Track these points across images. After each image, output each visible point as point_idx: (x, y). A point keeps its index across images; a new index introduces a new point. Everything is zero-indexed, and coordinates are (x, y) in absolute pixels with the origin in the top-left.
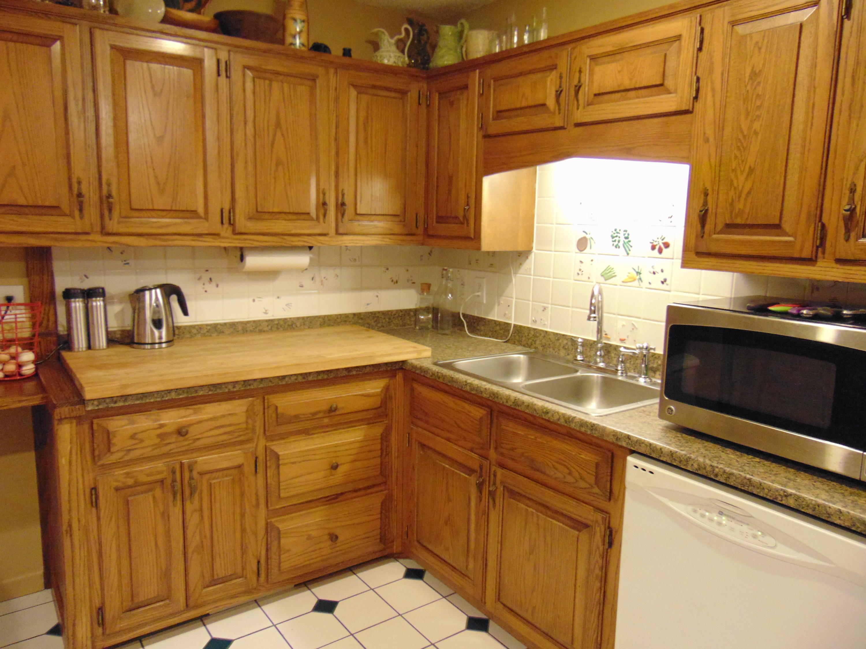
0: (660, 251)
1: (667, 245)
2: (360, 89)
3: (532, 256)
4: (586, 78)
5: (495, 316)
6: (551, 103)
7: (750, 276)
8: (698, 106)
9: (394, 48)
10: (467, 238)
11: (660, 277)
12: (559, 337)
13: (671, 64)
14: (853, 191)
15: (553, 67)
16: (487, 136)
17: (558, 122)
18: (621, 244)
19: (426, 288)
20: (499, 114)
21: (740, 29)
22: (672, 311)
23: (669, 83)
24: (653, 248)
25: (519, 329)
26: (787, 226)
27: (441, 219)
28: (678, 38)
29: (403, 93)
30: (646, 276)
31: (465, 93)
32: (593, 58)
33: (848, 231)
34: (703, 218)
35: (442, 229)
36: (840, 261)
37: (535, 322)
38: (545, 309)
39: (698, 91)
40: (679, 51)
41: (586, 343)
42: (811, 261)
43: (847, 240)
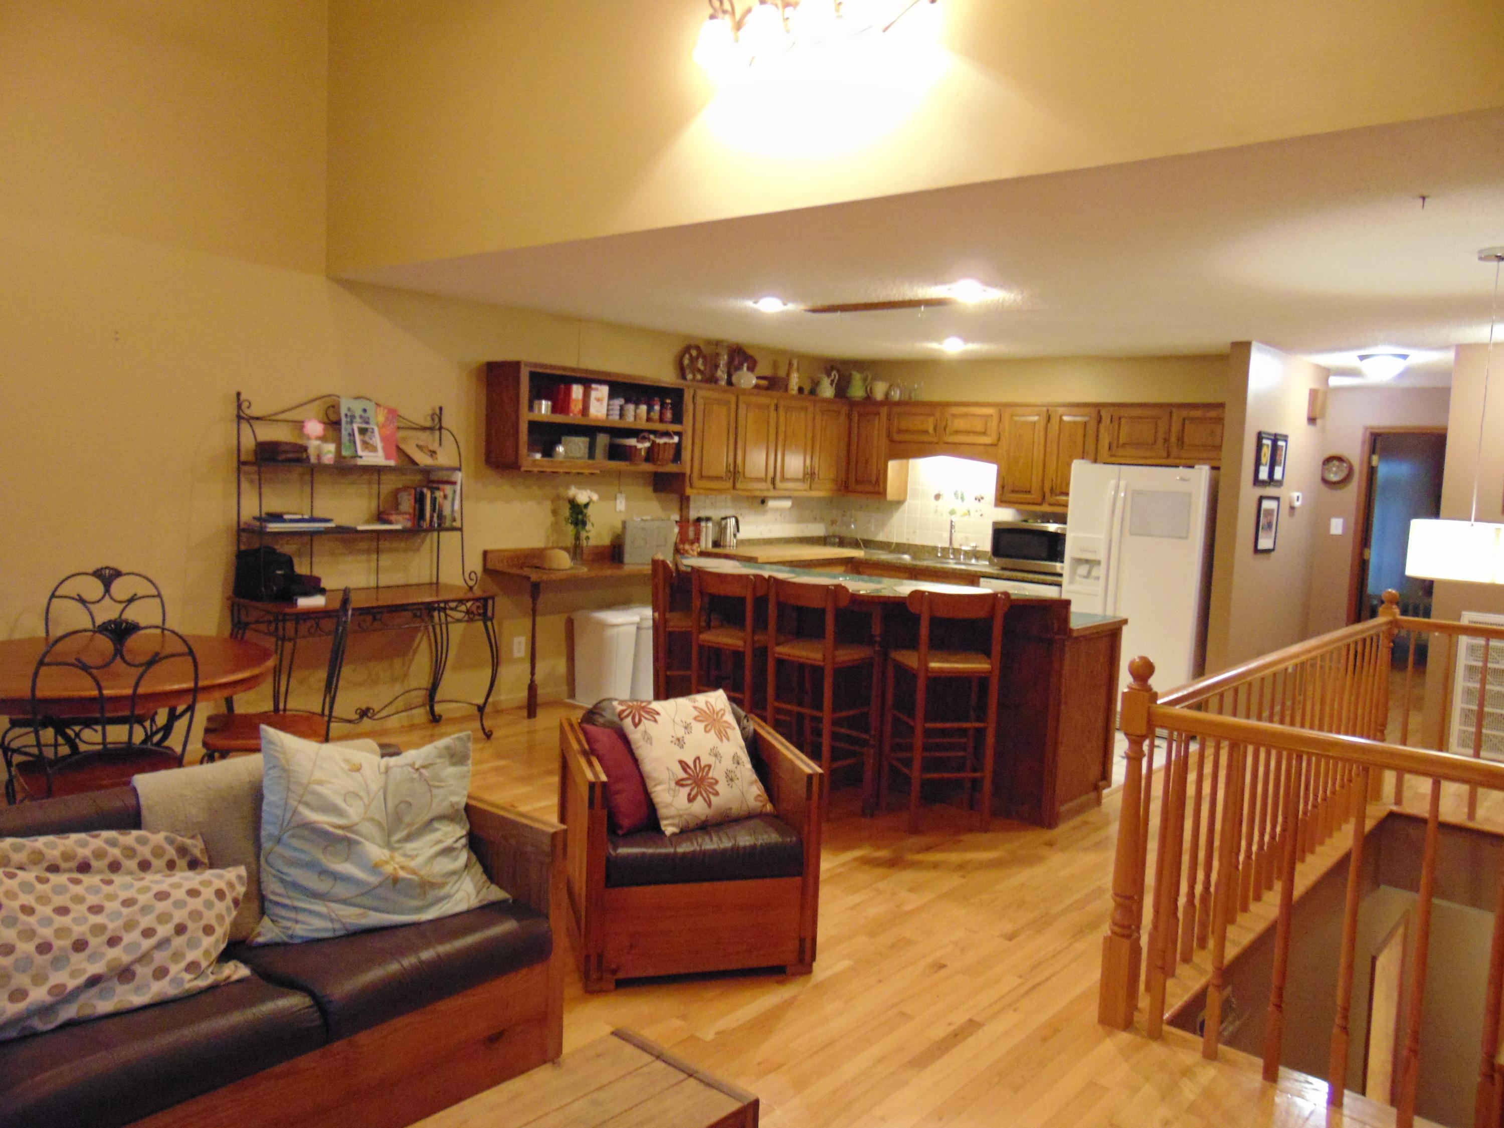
0: (979, 500)
1: (982, 498)
2: (823, 412)
3: (906, 504)
4: (949, 423)
5: (881, 537)
6: (931, 430)
7: (1019, 511)
8: (1000, 443)
9: (830, 386)
10: (878, 493)
11: (980, 513)
12: (923, 547)
13: (989, 425)
14: (1052, 480)
15: (932, 415)
16: (892, 441)
17: (935, 440)
18: (959, 497)
19: (833, 522)
20: (900, 431)
21: (1015, 418)
22: (995, 524)
23: (988, 432)
24: (976, 499)
25: (898, 545)
26: (1033, 491)
27: (857, 482)
28: (992, 416)
29: (839, 412)
30: (972, 513)
31: (878, 417)
32: (954, 416)
33: (1051, 493)
34: (1003, 487)
35: (859, 488)
36: (1050, 505)
37: (908, 539)
38: (914, 532)
39: (1000, 437)
40: (992, 421)
41: (944, 549)
42: (1040, 504)
43: (1051, 496)
